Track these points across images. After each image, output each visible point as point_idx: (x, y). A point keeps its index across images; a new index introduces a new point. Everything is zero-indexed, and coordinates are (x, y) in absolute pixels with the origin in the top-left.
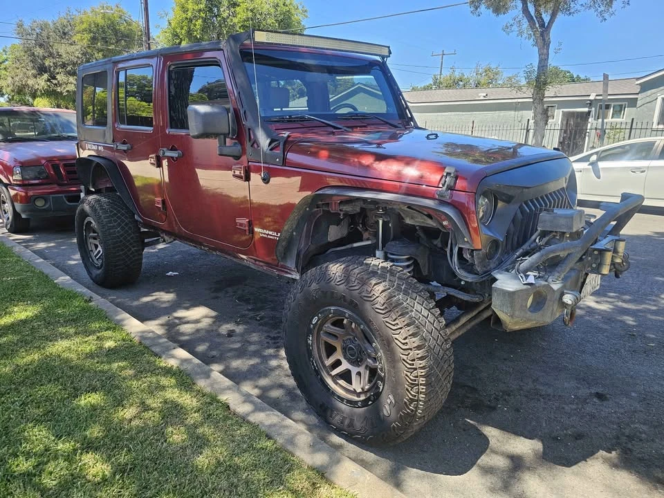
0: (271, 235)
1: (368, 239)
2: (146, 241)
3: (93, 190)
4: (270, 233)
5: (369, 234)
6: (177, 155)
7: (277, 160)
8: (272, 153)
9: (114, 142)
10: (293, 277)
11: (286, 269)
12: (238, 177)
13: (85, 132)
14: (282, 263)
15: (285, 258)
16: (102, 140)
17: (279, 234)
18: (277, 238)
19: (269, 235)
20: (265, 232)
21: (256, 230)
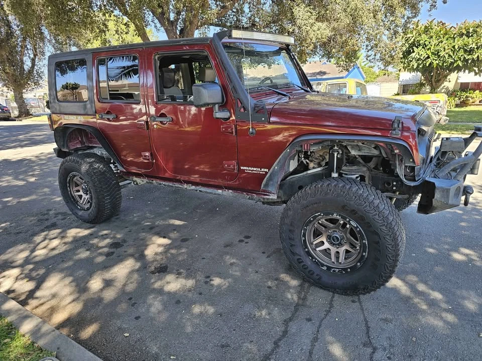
0: (255, 171)
4: (255, 169)
6: (168, 120)
7: (263, 119)
8: (258, 115)
9: (96, 112)
10: (271, 197)
11: (266, 192)
12: (228, 132)
13: (60, 105)
14: (264, 189)
15: (267, 185)
16: (82, 112)
17: (262, 170)
18: (261, 173)
19: (253, 170)
20: (250, 168)
21: (242, 168)
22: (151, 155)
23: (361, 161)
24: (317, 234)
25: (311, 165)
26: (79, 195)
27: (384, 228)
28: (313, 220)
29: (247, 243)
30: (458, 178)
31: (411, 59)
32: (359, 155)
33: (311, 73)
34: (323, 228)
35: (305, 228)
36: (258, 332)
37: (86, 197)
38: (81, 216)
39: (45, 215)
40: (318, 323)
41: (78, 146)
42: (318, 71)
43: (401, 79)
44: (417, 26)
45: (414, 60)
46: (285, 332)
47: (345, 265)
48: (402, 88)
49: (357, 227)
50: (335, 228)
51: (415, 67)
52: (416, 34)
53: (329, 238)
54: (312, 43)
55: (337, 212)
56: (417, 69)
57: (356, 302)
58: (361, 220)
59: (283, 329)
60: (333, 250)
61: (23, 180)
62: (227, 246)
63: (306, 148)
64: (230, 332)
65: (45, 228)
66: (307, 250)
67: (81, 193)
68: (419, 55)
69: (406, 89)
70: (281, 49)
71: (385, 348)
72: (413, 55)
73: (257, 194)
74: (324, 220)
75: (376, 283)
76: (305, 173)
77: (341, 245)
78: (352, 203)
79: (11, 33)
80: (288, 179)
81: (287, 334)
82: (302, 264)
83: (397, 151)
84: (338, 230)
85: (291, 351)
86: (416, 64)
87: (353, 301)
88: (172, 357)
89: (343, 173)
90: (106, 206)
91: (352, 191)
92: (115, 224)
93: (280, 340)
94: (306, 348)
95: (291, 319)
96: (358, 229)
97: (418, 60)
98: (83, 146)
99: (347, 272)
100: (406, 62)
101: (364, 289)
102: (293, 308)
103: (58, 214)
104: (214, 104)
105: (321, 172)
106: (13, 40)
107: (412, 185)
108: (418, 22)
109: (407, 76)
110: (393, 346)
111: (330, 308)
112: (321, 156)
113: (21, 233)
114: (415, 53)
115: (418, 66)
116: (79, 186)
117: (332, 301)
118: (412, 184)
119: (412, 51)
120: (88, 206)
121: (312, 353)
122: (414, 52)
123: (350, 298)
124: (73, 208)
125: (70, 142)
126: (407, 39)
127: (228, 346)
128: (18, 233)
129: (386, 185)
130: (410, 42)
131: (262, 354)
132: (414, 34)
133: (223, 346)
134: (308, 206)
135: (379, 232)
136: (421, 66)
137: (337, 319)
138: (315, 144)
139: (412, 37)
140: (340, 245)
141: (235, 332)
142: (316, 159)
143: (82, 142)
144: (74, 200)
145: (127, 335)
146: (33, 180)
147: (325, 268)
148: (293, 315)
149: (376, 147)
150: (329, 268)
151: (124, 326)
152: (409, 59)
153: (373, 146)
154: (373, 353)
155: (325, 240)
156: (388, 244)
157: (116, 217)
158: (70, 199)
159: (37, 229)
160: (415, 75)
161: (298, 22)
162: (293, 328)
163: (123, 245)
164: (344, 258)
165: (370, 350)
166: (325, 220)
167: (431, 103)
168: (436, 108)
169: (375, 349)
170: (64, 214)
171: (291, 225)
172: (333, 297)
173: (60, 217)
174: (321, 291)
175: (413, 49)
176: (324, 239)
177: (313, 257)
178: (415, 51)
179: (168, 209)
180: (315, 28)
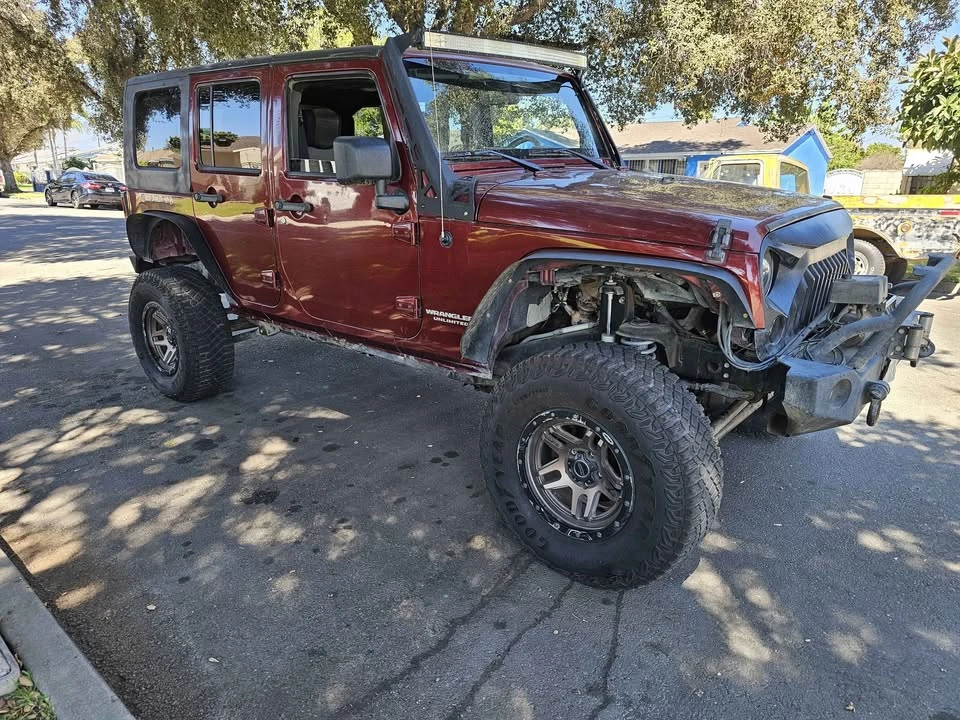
0: (451, 319)
1: (580, 323)
2: (234, 334)
3: (151, 261)
4: (451, 315)
5: (582, 315)
6: (303, 209)
7: (466, 214)
8: (458, 205)
9: (192, 190)
10: (481, 376)
11: (471, 365)
12: (403, 238)
13: (139, 176)
14: (467, 357)
15: (471, 350)
16: (171, 188)
17: (464, 318)
18: (461, 323)
19: (448, 318)
20: (442, 314)
21: (428, 311)
22: (277, 276)
23: (666, 314)
24: (549, 456)
25: (576, 317)
26: (162, 347)
27: (662, 452)
28: (537, 426)
29: (445, 465)
30: (857, 364)
31: (931, 121)
32: (663, 302)
33: (708, 144)
34: (560, 445)
35: (524, 440)
36: (390, 637)
37: (171, 349)
38: (161, 385)
39: (109, 378)
40: (513, 636)
41: (172, 255)
42: (724, 139)
43: (908, 165)
44: (953, 49)
45: (936, 123)
46: (443, 644)
47: (595, 524)
48: (909, 185)
49: (615, 447)
50: (581, 445)
51: (937, 137)
52: (947, 65)
53: (571, 465)
54: (696, 76)
55: (578, 412)
56: (942, 144)
57: (612, 603)
58: (619, 430)
59: (441, 636)
60: (577, 490)
61: (94, 315)
62: (406, 467)
63: (547, 279)
64: (339, 628)
65: (98, 402)
66: (525, 485)
67: (165, 342)
68: (948, 111)
69: (916, 184)
70: (562, 79)
71: (630, 702)
72: (936, 111)
73: (456, 367)
74: (559, 427)
75: (645, 566)
76: (556, 332)
77: (592, 482)
78: (604, 394)
79: (143, 48)
80: (525, 341)
81: (444, 647)
82: (516, 514)
83: (716, 295)
84: (586, 451)
85: (438, 680)
86: (941, 131)
87: (606, 602)
88: (212, 659)
89: (622, 337)
90: (201, 370)
91: (606, 369)
92: (220, 406)
93: (426, 655)
94: (470, 678)
95: (464, 620)
96: (617, 451)
97: (946, 123)
98: (182, 254)
99: (595, 538)
100: (918, 127)
101: (624, 577)
102: (479, 599)
103: (129, 379)
104: (375, 179)
105: (588, 332)
106: (144, 61)
107: (748, 369)
108: (954, 41)
109: (921, 158)
110: (649, 701)
111: (552, 608)
112: (594, 299)
113: (55, 406)
114: (940, 108)
115: (945, 137)
116: (161, 328)
117: (562, 594)
118: (749, 367)
119: (934, 101)
120: (173, 367)
121: (478, 690)
122: (938, 104)
123: (602, 594)
124: (151, 369)
125: (158, 245)
126: (927, 78)
127: (324, 653)
128: (50, 406)
129: (710, 368)
130: (932, 84)
131: (379, 677)
132: (942, 66)
133: (313, 653)
134: (526, 396)
135: (652, 458)
136: (951, 137)
137: (556, 632)
138: (561, 270)
139: (938, 72)
140: (589, 482)
141: (347, 629)
142: (585, 305)
143: (180, 248)
144: (154, 354)
145: (152, 607)
146: (111, 315)
147: (557, 527)
148: (472, 613)
149: (686, 286)
150: (565, 527)
151: (156, 591)
152: (927, 120)
153: (680, 282)
154: (602, 708)
155: (563, 471)
156: (668, 487)
157: (225, 394)
158: (147, 353)
159: (83, 401)
160: (940, 155)
161: (671, 31)
162: (462, 638)
163: (216, 446)
164: (594, 510)
165: (597, 701)
166: (563, 427)
167: (943, 213)
168: (952, 226)
169: (608, 701)
170: (140, 380)
171: (497, 432)
172: (569, 587)
173: (132, 384)
174: (550, 573)
175: (937, 100)
176: (559, 466)
177: (537, 502)
178: (941, 102)
179: (326, 387)
180: (706, 46)
